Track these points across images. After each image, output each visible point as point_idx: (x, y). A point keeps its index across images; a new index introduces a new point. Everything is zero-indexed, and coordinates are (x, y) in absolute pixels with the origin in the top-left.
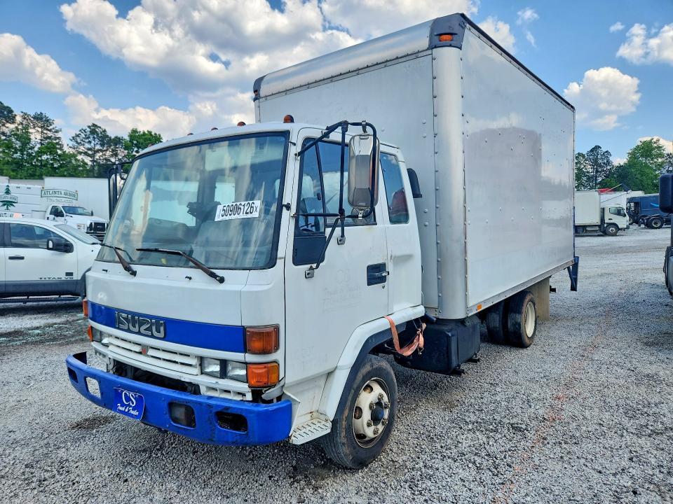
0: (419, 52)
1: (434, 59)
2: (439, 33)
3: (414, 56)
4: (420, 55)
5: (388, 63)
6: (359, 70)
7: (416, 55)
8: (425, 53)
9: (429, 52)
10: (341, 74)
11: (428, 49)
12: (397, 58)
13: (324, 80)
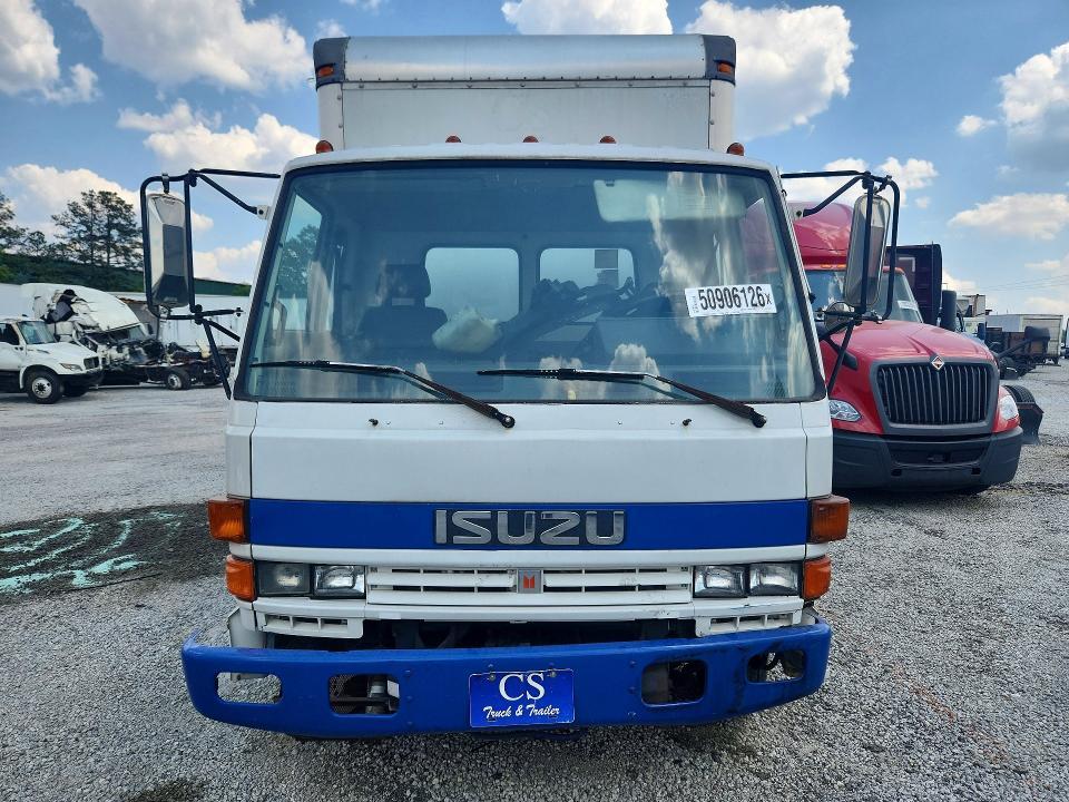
0: (689, 78)
1: (711, 95)
2: (719, 59)
3: (680, 83)
4: (690, 83)
5: (635, 83)
6: (580, 80)
7: (684, 82)
8: (698, 83)
9: (706, 83)
10: (544, 80)
11: (705, 78)
12: (653, 78)
13: (507, 80)
